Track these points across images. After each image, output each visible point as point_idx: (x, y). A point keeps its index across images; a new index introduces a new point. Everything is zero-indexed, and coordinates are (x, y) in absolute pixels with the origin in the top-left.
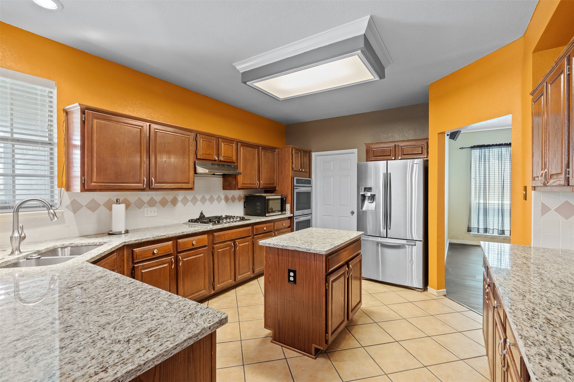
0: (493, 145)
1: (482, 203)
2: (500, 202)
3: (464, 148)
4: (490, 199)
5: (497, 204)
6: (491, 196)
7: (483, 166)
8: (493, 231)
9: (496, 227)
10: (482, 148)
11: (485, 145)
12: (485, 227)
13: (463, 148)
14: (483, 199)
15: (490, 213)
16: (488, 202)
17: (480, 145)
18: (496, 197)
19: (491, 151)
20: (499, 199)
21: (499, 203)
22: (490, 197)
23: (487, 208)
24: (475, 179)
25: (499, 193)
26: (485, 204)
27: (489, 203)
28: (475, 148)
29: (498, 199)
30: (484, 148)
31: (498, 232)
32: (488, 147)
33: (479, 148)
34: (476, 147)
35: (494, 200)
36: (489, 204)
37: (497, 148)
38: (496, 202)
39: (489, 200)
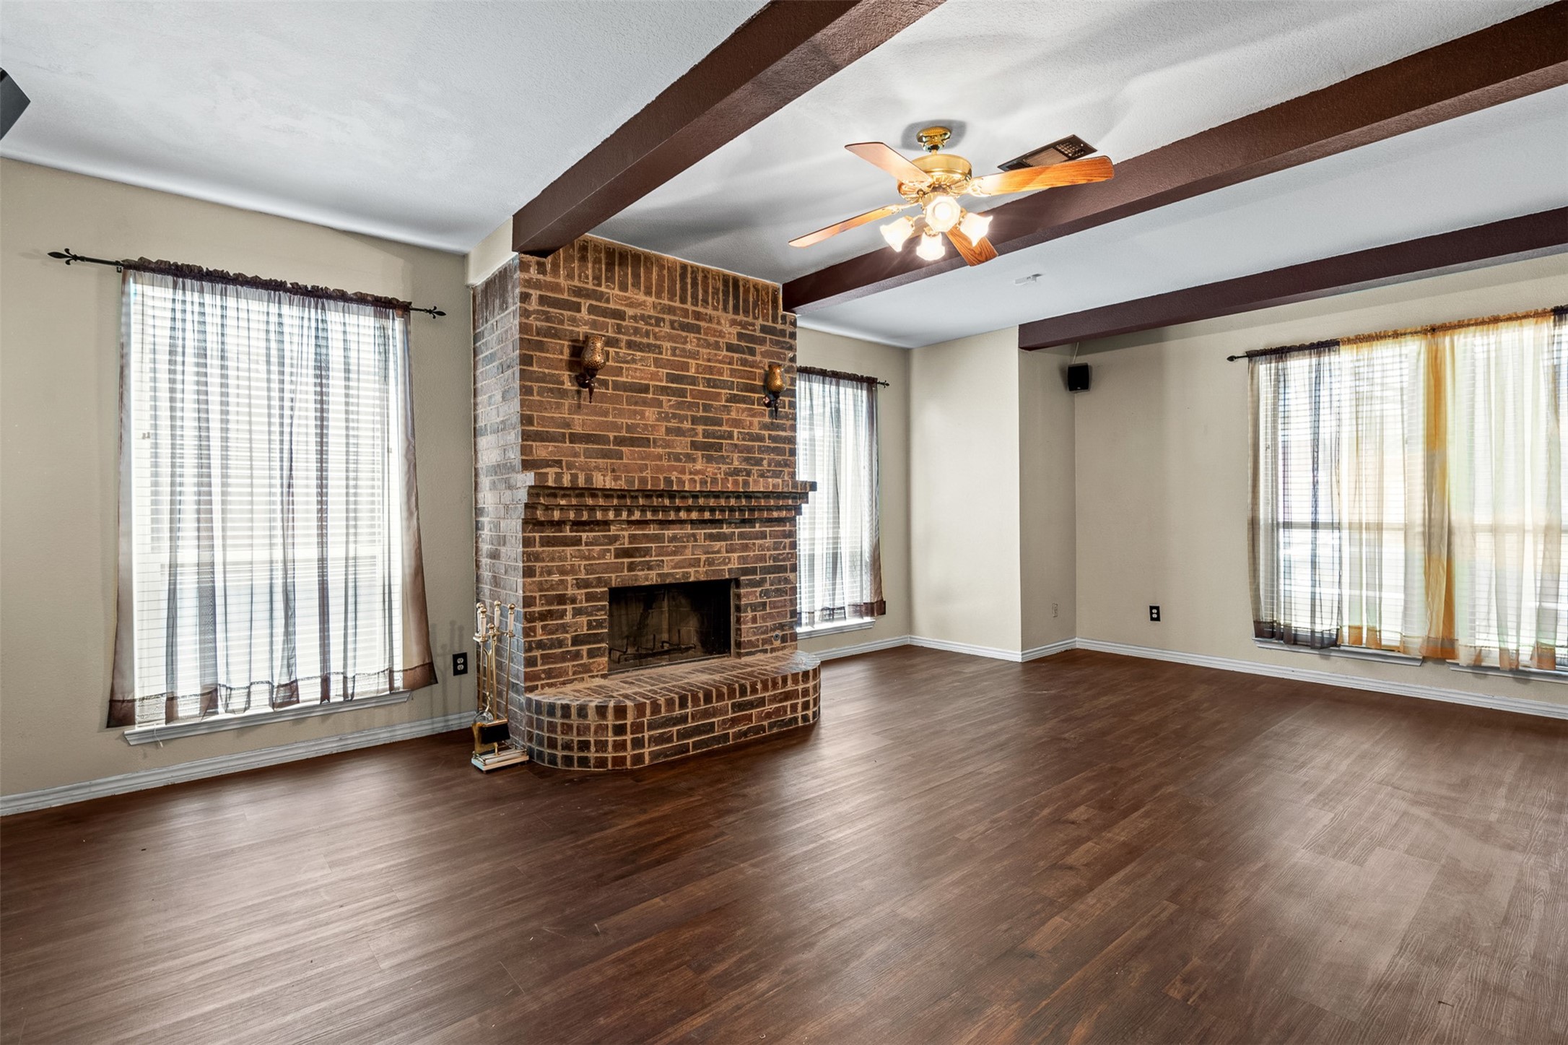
0: (240, 280)
1: (190, 565)
2: (278, 555)
3: (83, 259)
4: (229, 542)
5: (263, 562)
6: (234, 529)
7: (191, 378)
8: (249, 694)
9: (261, 674)
10: (188, 282)
11: (200, 269)
12: (209, 680)
13: (75, 258)
14: (196, 542)
15: (234, 611)
16: (218, 559)
17: (176, 265)
18: (260, 532)
19: (231, 313)
20: (274, 541)
21: (275, 558)
22: (229, 533)
23: (213, 588)
24: (153, 435)
25: (274, 511)
26: (206, 569)
27: (229, 559)
28: (147, 275)
29: (267, 541)
30: (197, 284)
31: (271, 693)
32: (219, 286)
33: (170, 279)
34: (153, 270)
35: (252, 545)
36: (224, 564)
37: (260, 300)
38: (261, 555)
39: (224, 546)
